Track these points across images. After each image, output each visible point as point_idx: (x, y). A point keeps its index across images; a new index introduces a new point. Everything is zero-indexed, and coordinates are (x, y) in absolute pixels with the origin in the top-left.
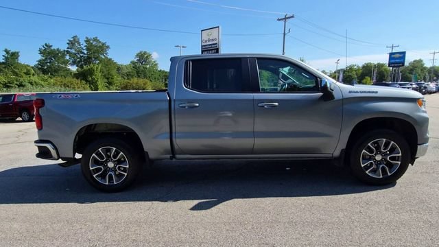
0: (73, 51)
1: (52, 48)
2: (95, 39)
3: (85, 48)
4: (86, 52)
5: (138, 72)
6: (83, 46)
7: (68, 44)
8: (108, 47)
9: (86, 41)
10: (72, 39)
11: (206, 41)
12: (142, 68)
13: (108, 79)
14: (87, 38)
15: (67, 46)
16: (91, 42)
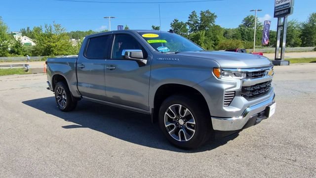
0: (192, 23)
1: (178, 22)
2: (208, 12)
3: (199, 19)
4: (199, 22)
5: (242, 34)
6: (198, 18)
7: (189, 17)
8: (216, 16)
9: (201, 14)
10: (192, 14)
11: (279, 2)
12: (246, 30)
13: (215, 41)
14: (202, 11)
15: (188, 19)
16: (204, 14)
